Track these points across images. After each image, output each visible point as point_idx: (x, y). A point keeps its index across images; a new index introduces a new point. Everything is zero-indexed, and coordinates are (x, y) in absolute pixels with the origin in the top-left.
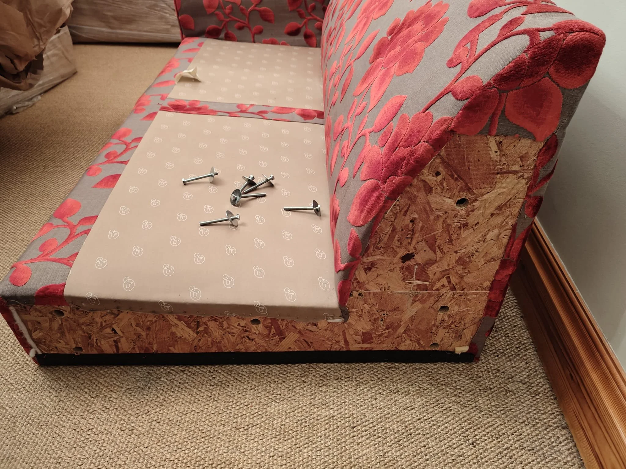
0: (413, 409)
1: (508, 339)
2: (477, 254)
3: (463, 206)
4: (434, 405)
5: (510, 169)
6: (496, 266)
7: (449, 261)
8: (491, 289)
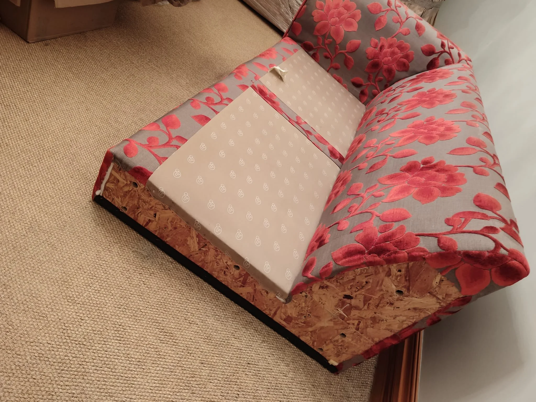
0: (286, 376)
1: (360, 374)
2: (385, 321)
3: (399, 294)
4: (299, 382)
5: (437, 296)
6: (389, 334)
7: (368, 314)
8: (377, 344)
